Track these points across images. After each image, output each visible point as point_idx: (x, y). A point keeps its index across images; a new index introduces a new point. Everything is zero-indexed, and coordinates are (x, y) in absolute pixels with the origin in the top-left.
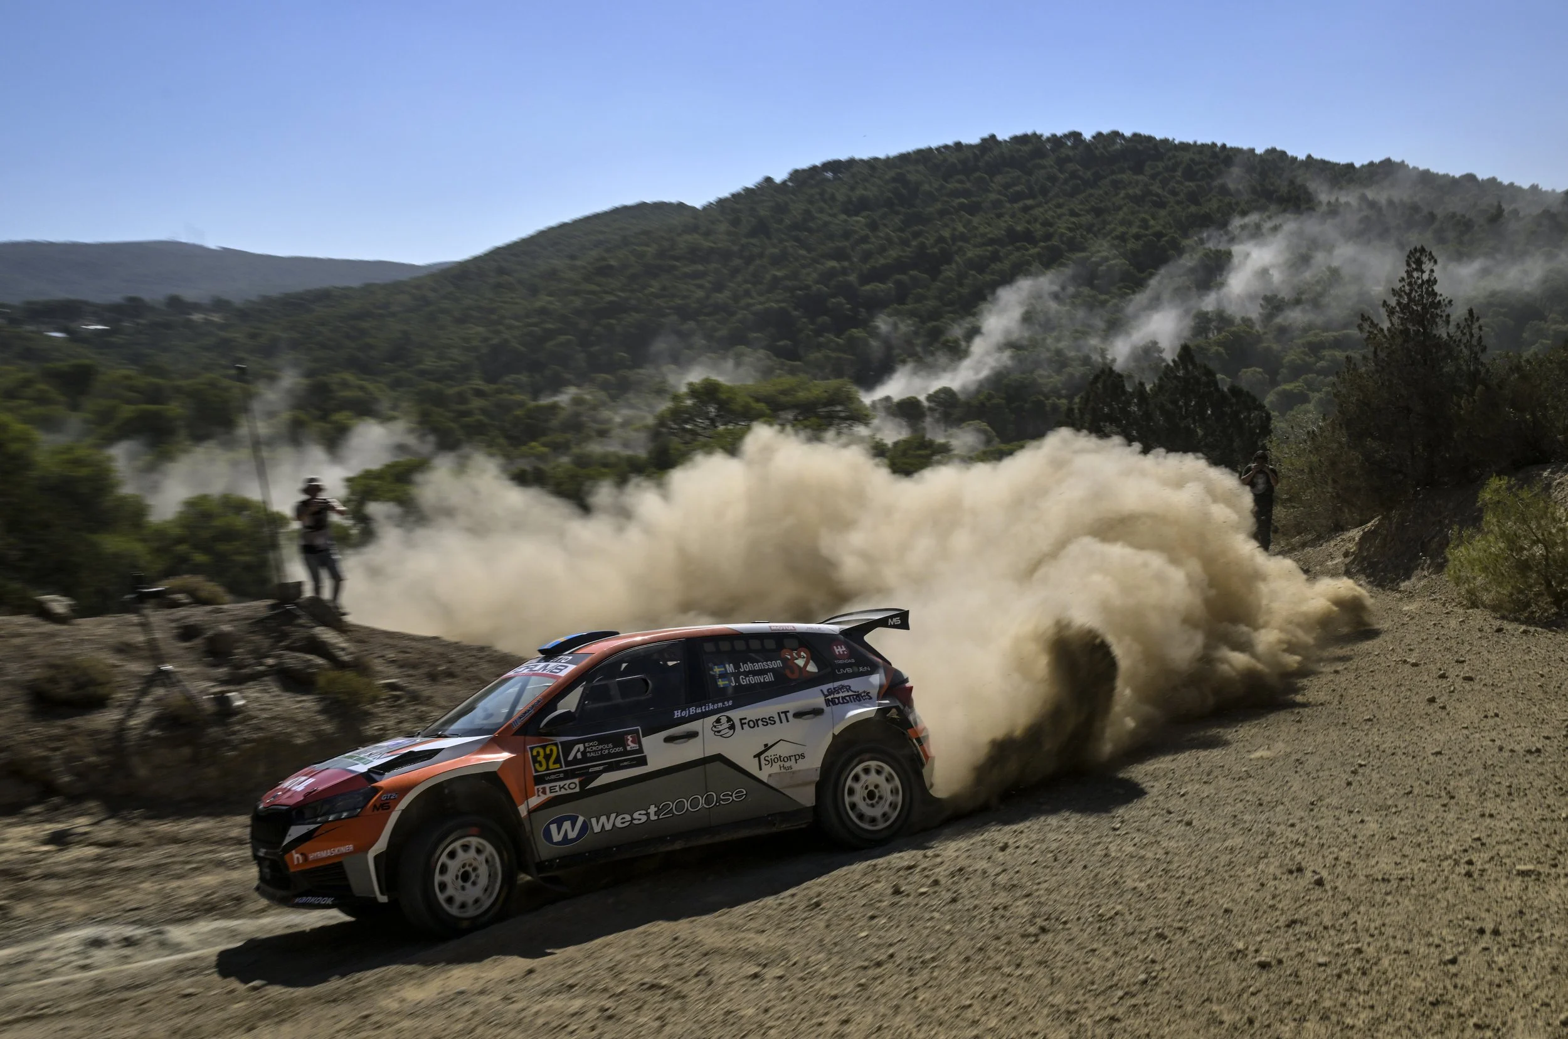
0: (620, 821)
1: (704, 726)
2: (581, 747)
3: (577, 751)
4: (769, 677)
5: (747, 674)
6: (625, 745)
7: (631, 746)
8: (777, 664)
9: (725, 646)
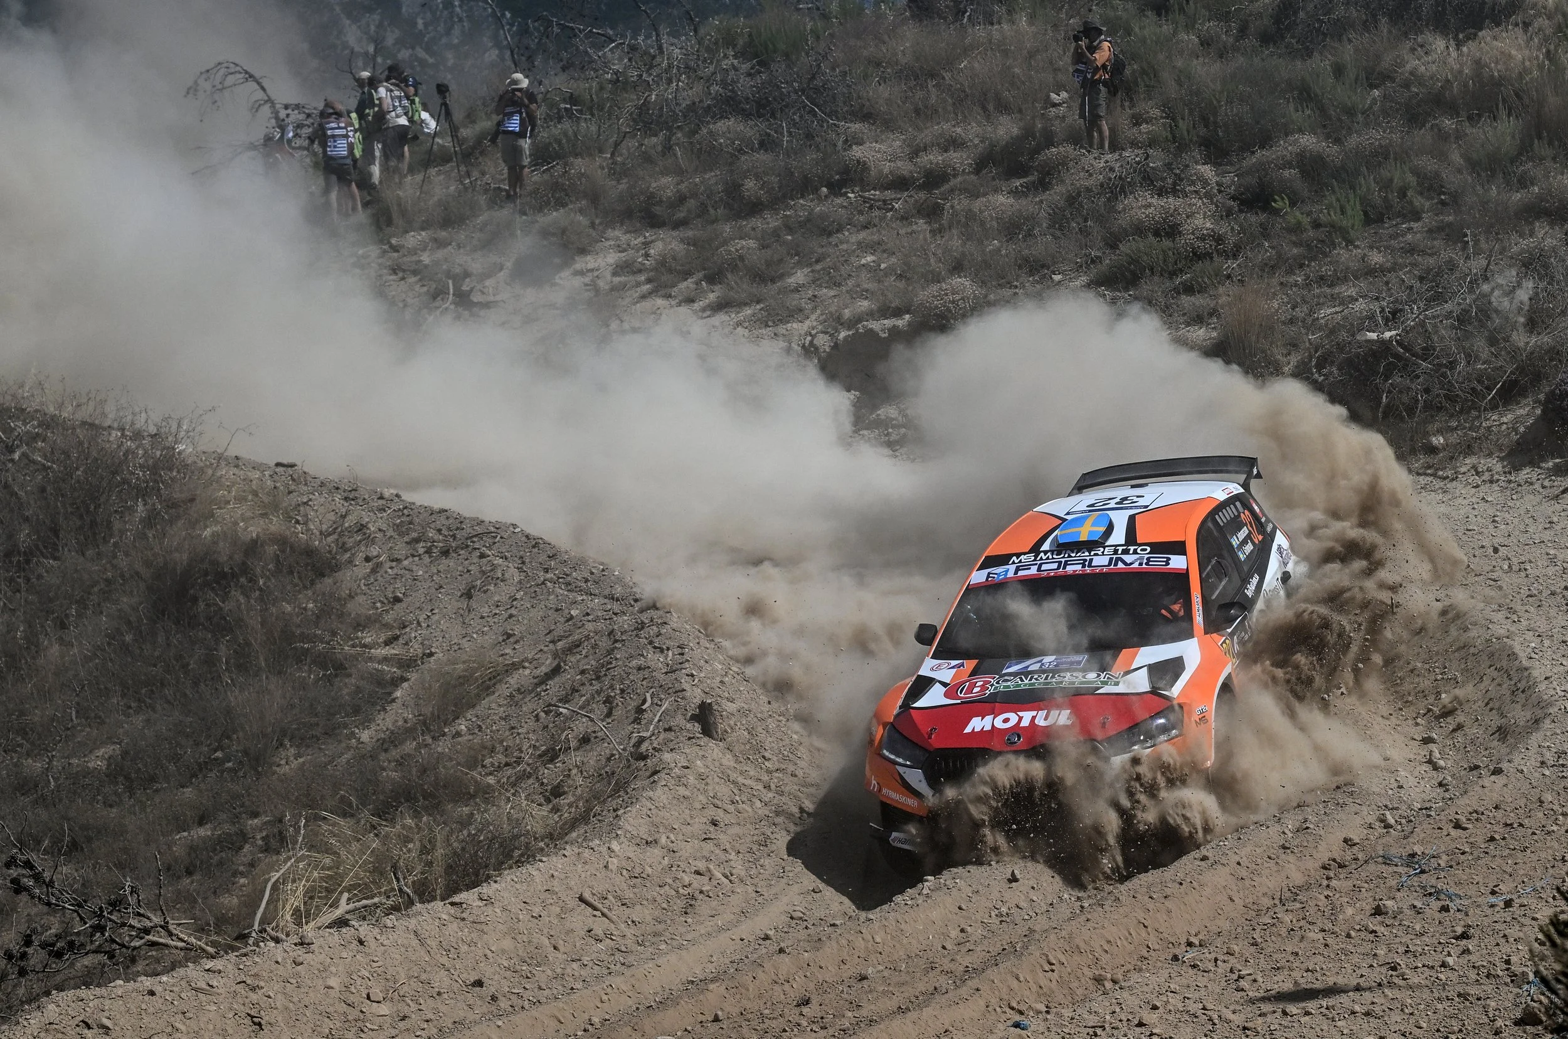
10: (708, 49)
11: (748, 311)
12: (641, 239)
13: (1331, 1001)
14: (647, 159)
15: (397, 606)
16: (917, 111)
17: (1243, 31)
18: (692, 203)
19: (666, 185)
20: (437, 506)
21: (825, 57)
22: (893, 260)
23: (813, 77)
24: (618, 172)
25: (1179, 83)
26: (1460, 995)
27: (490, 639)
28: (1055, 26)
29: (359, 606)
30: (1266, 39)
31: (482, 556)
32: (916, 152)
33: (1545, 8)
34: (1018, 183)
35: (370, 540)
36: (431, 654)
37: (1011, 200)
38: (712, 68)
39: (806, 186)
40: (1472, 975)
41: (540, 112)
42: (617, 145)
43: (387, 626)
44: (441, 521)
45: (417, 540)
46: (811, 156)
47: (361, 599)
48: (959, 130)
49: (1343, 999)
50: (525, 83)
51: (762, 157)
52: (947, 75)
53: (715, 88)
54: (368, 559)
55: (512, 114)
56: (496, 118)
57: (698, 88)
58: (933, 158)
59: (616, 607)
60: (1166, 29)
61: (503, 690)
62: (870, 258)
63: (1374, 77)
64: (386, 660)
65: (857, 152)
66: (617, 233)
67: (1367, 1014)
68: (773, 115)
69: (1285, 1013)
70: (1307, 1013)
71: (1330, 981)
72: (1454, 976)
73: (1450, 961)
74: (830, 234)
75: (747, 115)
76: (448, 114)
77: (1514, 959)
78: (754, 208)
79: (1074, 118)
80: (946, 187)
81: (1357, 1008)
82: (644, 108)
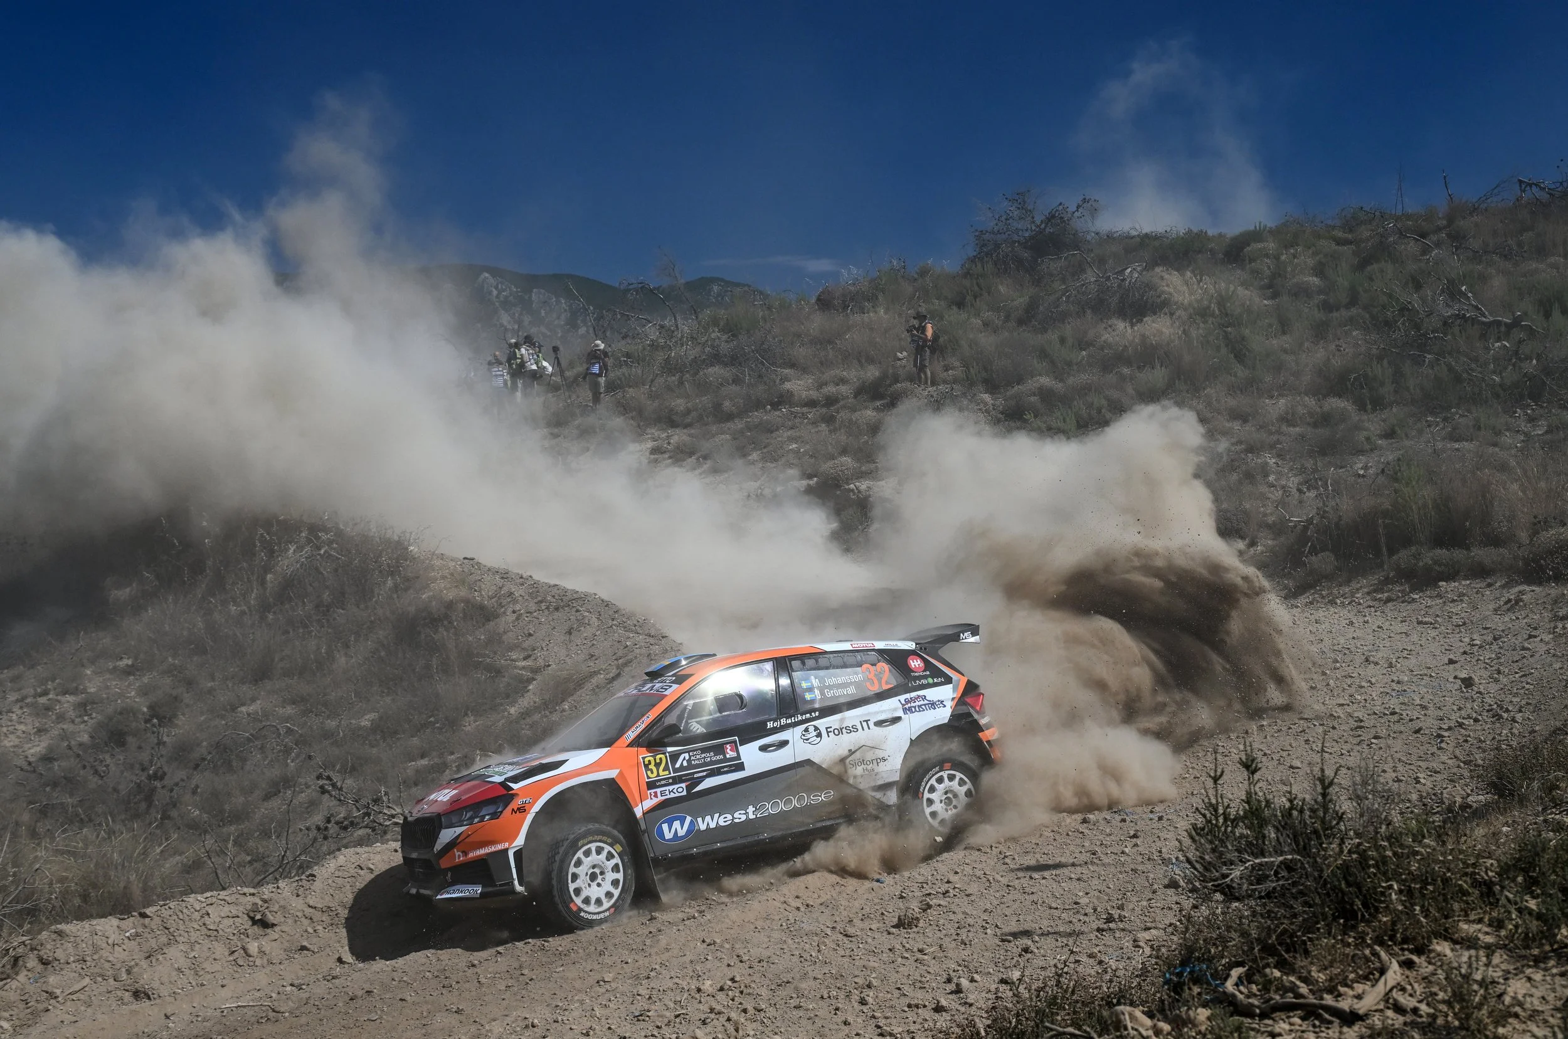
0: (723, 820)
1: (793, 735)
2: (687, 756)
3: (683, 760)
4: (852, 690)
6: (724, 754)
7: (730, 754)
10: (704, 328)
12: (666, 434)
13: (1058, 872)
14: (669, 389)
15: (531, 639)
16: (822, 363)
17: (1007, 318)
19: (680, 404)
20: (552, 582)
21: (770, 332)
22: (808, 447)
23: (763, 343)
24: (652, 396)
25: (970, 346)
26: (1132, 870)
27: (582, 657)
28: (900, 315)
29: (509, 638)
30: (1021, 322)
31: (577, 611)
32: (821, 385)
33: (1182, 304)
34: (878, 403)
35: (515, 601)
36: (549, 666)
37: (875, 414)
38: (706, 338)
39: (758, 405)
40: (1140, 859)
41: (610, 362)
42: (652, 381)
43: (524, 649)
44: (555, 591)
45: (541, 602)
46: (761, 387)
47: (510, 634)
48: (845, 373)
49: (1066, 871)
50: (602, 346)
51: (734, 388)
52: (838, 342)
53: (707, 349)
54: (514, 612)
55: (595, 363)
56: (585, 366)
57: (698, 349)
58: (831, 389)
59: (652, 641)
60: (964, 316)
61: (589, 686)
62: (794, 446)
63: (1082, 344)
64: (524, 668)
65: (787, 386)
66: (653, 431)
67: (1079, 879)
68: (740, 364)
69: (1031, 878)
70: (1044, 878)
71: (1058, 860)
72: (1129, 859)
73: (1127, 850)
74: (772, 432)
75: (726, 365)
76: (559, 363)
77: (1164, 850)
78: (730, 417)
79: (911, 367)
80: (838, 405)
81: (1073, 876)
82: (667, 360)
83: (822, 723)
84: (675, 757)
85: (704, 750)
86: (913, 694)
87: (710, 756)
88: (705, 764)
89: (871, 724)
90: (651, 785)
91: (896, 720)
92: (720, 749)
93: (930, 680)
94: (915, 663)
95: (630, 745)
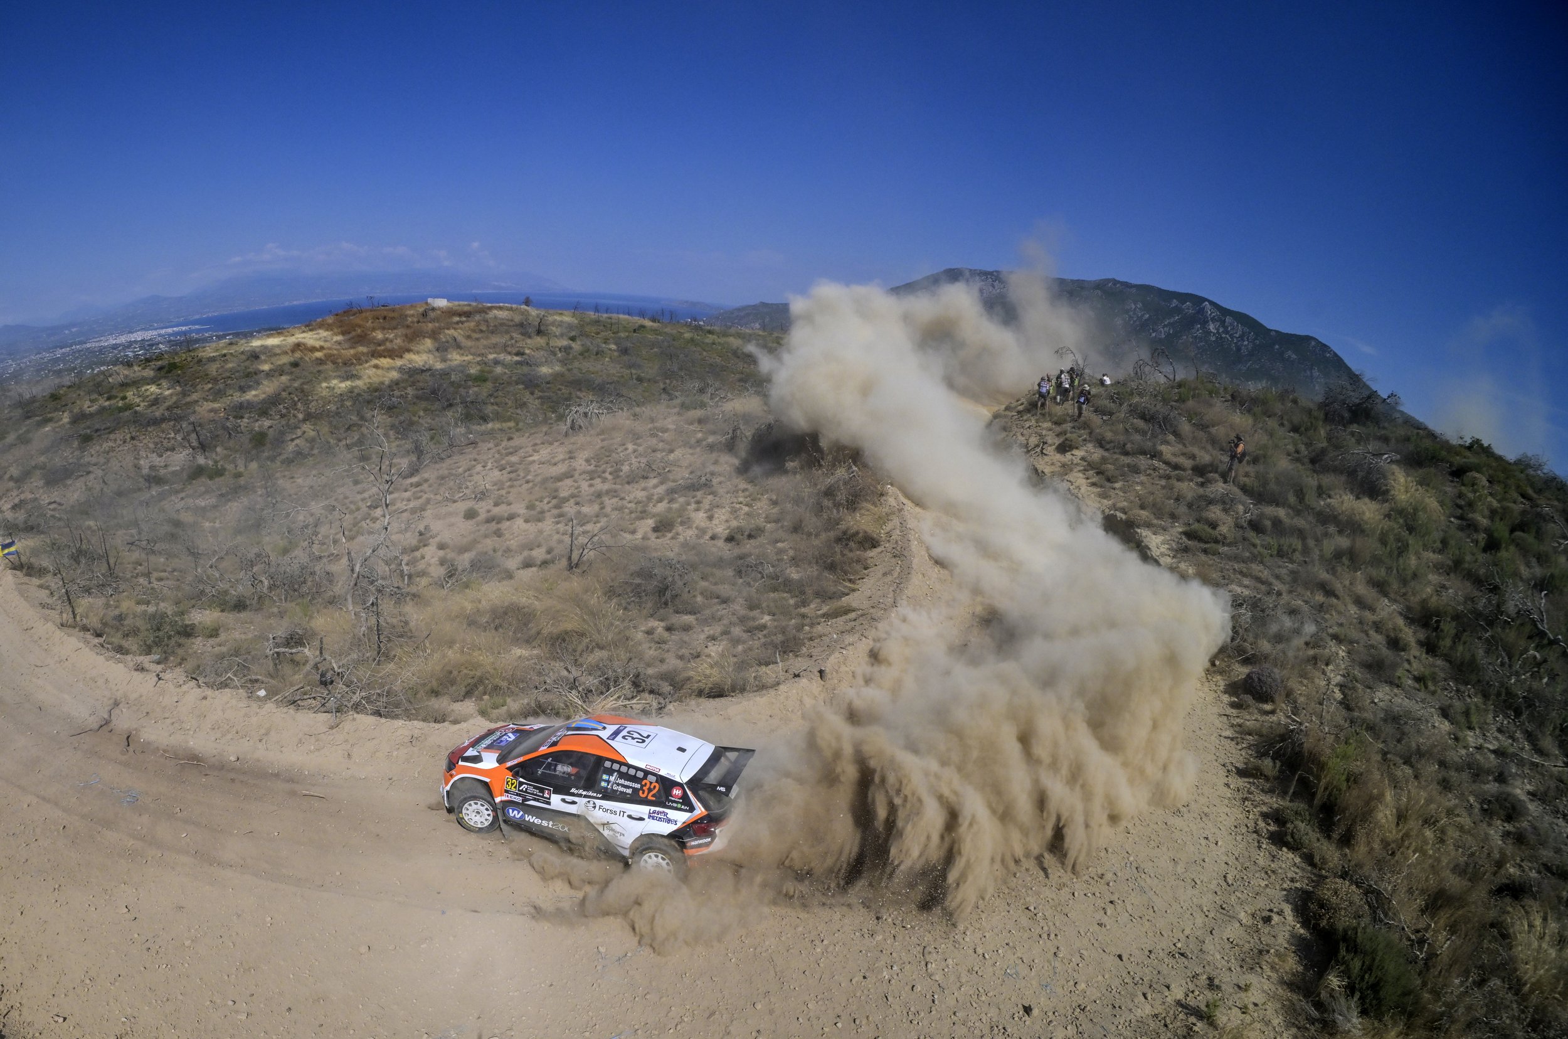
0: (537, 821)
1: (582, 801)
2: (526, 786)
3: (524, 787)
4: (629, 791)
5: (618, 785)
6: (543, 793)
7: (546, 795)
8: (638, 786)
9: (616, 766)
11: (1099, 490)
18: (1112, 445)
83: (599, 802)
84: (521, 784)
85: (535, 787)
86: (661, 810)
87: (536, 792)
88: (533, 794)
89: (626, 815)
90: (507, 791)
91: (641, 819)
92: (542, 790)
93: (679, 806)
94: (677, 792)
95: (507, 768)
